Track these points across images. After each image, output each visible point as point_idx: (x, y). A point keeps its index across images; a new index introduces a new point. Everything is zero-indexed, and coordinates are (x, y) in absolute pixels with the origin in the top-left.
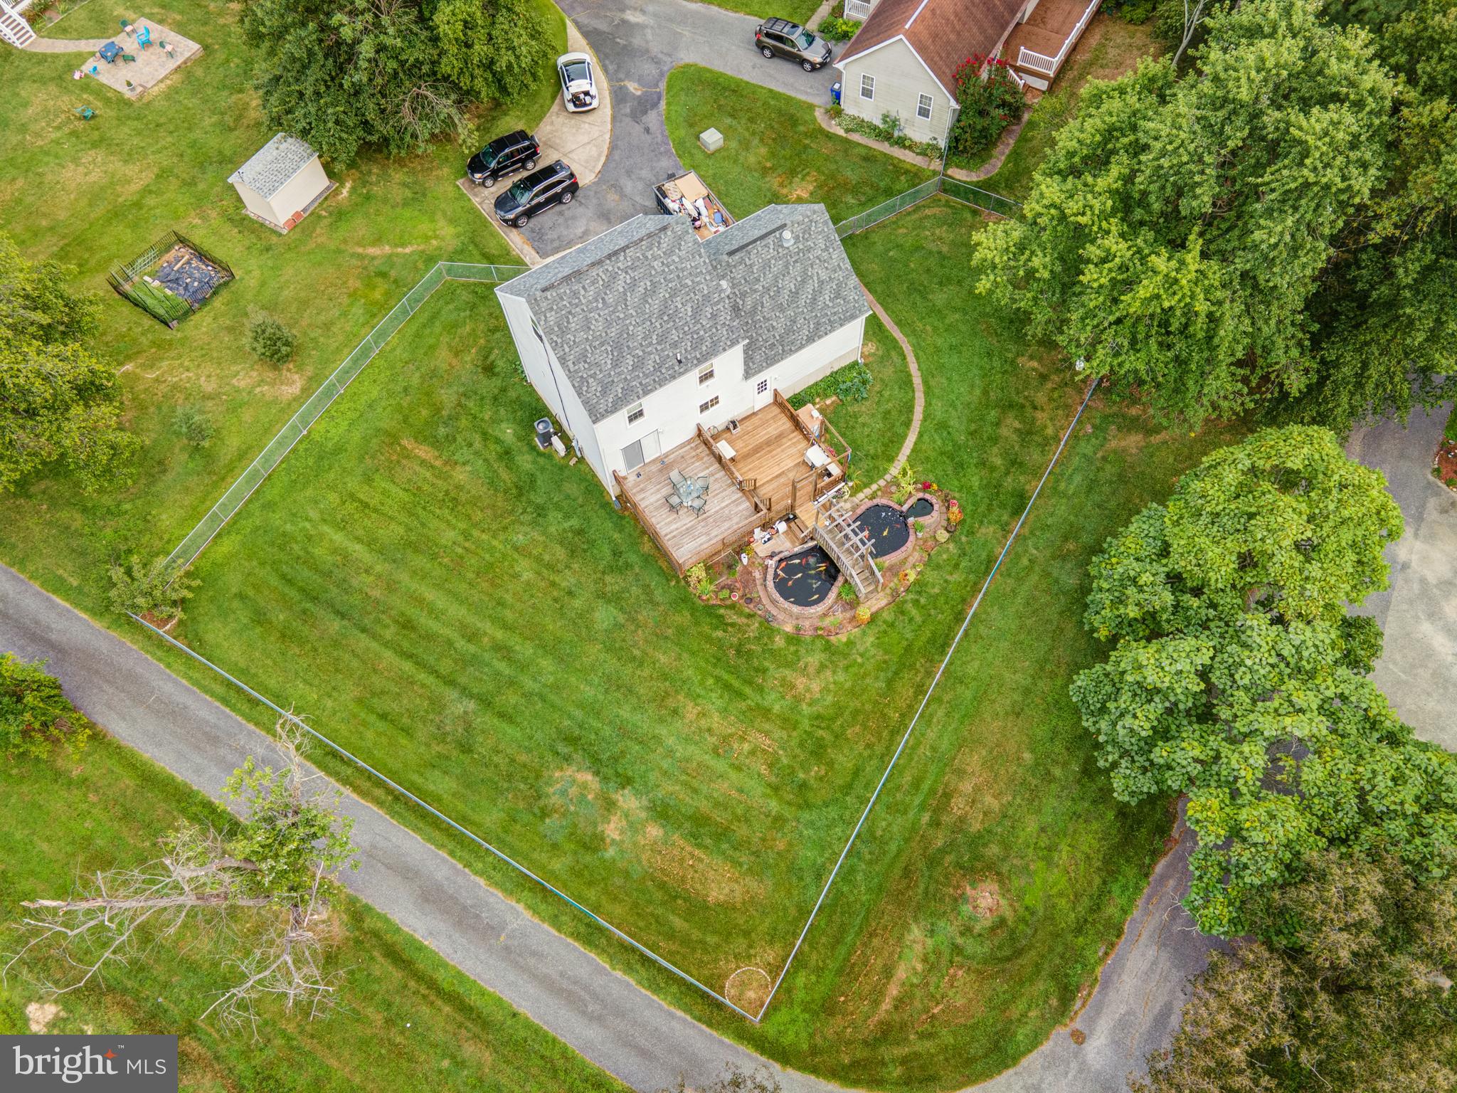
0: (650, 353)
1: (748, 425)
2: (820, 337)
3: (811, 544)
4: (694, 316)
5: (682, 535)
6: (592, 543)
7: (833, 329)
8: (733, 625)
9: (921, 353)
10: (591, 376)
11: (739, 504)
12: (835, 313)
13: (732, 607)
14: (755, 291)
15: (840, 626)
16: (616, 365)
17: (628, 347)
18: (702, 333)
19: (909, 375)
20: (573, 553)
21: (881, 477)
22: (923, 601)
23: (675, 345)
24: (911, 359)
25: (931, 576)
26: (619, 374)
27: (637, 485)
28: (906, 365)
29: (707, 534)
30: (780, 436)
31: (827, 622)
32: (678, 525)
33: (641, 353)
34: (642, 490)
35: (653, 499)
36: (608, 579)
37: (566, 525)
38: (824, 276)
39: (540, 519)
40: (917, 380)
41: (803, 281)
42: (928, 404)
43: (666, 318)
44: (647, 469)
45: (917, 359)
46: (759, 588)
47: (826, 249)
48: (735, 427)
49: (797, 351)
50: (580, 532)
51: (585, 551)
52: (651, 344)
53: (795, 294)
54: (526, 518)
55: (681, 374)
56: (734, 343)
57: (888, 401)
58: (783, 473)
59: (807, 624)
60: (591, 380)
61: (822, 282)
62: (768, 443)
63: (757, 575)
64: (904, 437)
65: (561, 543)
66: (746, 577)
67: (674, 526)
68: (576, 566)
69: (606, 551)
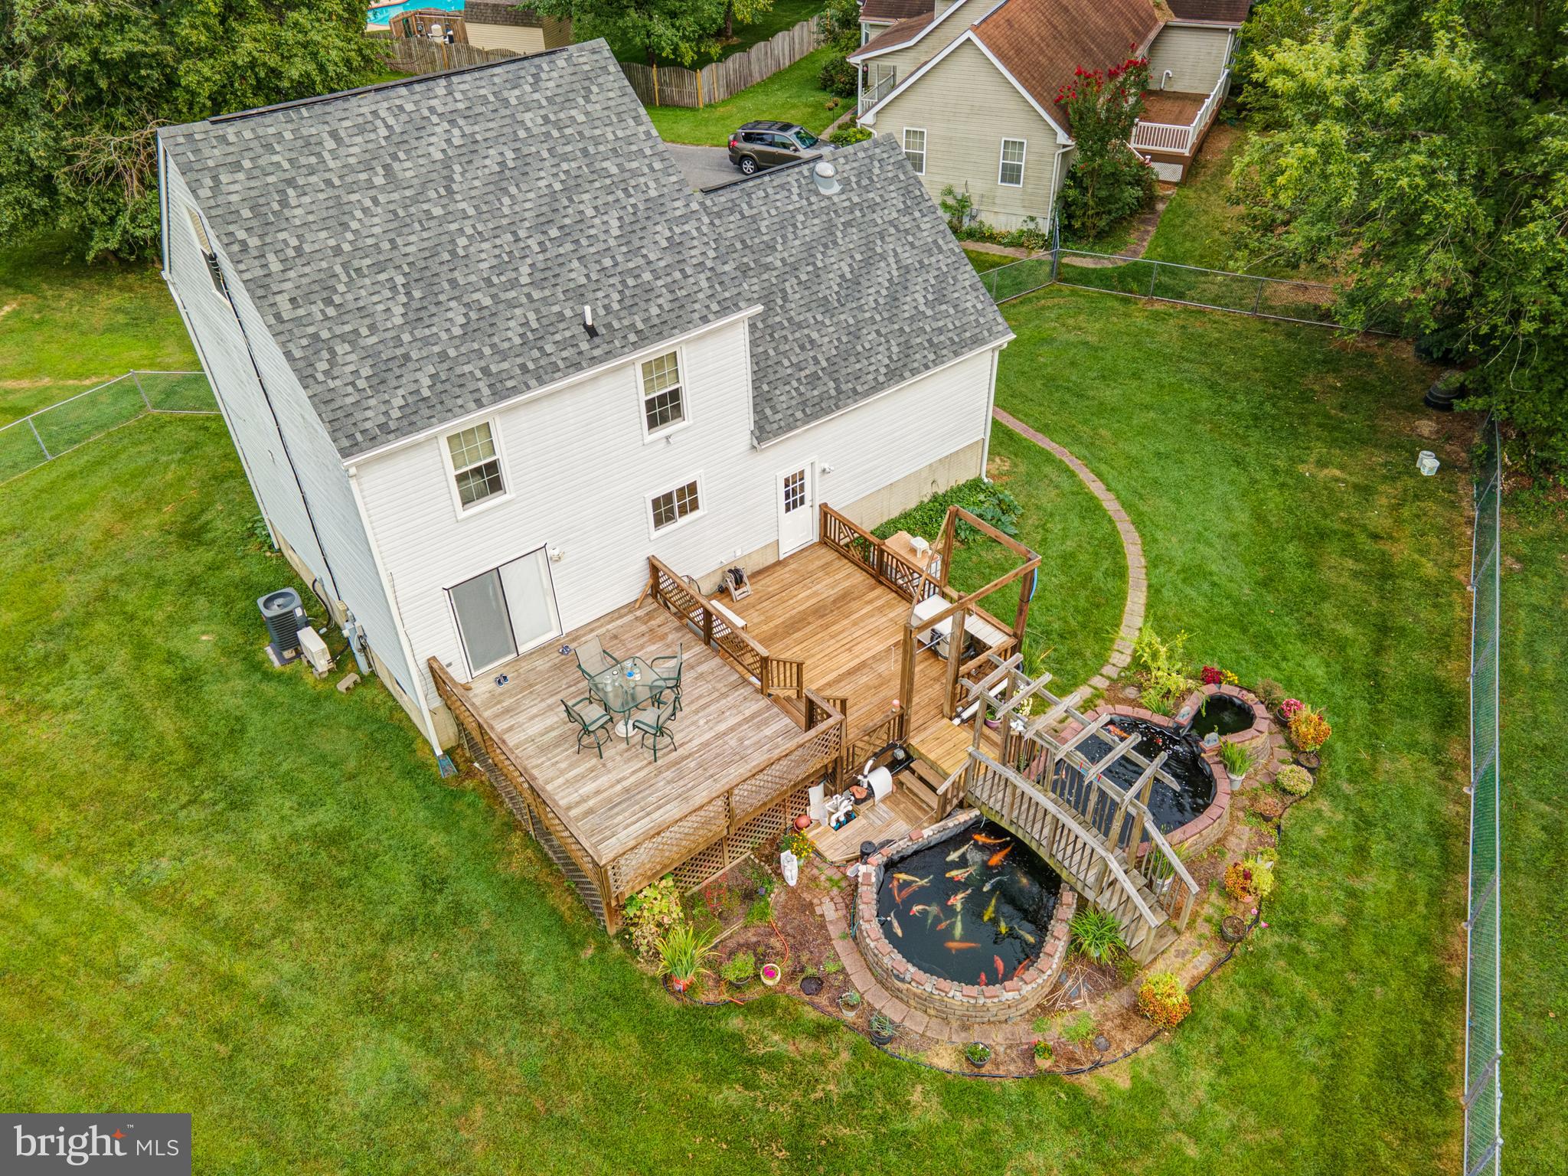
0: (512, 305)
1: (768, 583)
2: (914, 372)
3: (964, 817)
4: (624, 238)
5: (612, 805)
6: (366, 863)
7: (939, 360)
8: (771, 1062)
9: (1104, 468)
10: (343, 338)
11: (766, 723)
12: (940, 331)
13: (765, 1007)
14: (768, 268)
15: (1098, 1041)
16: (416, 318)
17: (453, 282)
18: (647, 276)
19: (1092, 498)
20: (305, 893)
21: (1097, 672)
22: (1310, 948)
23: (579, 295)
24: (1085, 475)
25: (1307, 884)
26: (426, 341)
27: (494, 699)
28: (1081, 484)
29: (683, 797)
30: (845, 598)
31: (1057, 1028)
32: (603, 781)
33: (487, 301)
34: (507, 711)
35: (535, 728)
36: (396, 954)
37: (300, 824)
38: (908, 257)
39: (232, 815)
40: (1110, 504)
41: (867, 262)
42: (1148, 542)
43: (554, 233)
44: (525, 666)
45: (1100, 476)
46: (841, 946)
47: (907, 211)
48: (739, 581)
49: (867, 394)
50: (336, 839)
51: (341, 884)
52: (514, 284)
53: (852, 285)
54: (198, 814)
55: (594, 361)
56: (727, 307)
57: (1065, 537)
58: (863, 665)
59: (998, 1039)
60: (341, 349)
61: (907, 270)
62: (819, 611)
63: (829, 910)
64: (1121, 597)
65: (277, 870)
66: (798, 919)
67: (589, 788)
68: (307, 927)
69: (403, 880)
